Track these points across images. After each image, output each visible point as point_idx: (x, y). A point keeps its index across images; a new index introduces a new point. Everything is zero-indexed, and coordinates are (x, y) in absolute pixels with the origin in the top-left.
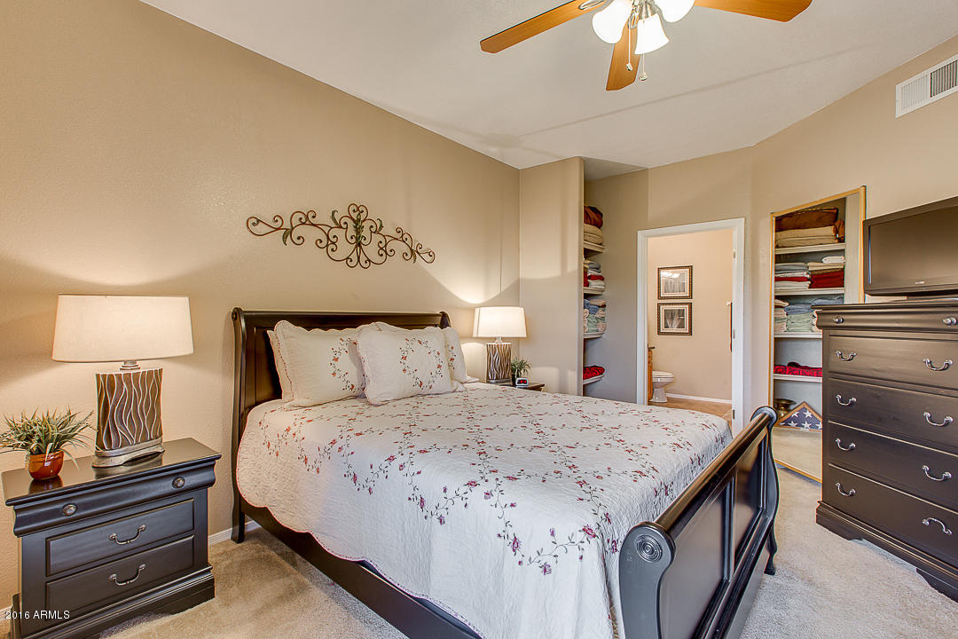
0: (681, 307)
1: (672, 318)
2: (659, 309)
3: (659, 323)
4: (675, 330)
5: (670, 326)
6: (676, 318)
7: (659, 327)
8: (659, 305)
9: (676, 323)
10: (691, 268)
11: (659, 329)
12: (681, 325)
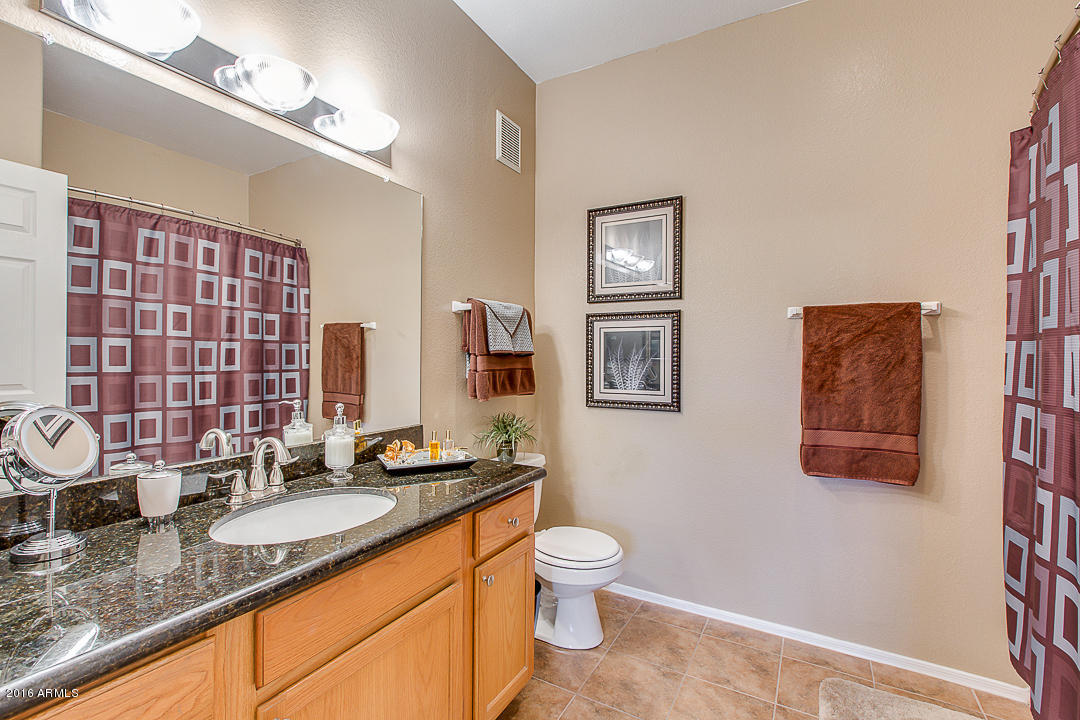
0: (648, 326)
1: (626, 360)
2: (590, 332)
3: (590, 373)
4: (632, 391)
5: (617, 380)
6: (635, 357)
7: (590, 383)
8: (591, 319)
9: (636, 372)
10: (678, 203)
11: (590, 390)
12: (651, 384)
